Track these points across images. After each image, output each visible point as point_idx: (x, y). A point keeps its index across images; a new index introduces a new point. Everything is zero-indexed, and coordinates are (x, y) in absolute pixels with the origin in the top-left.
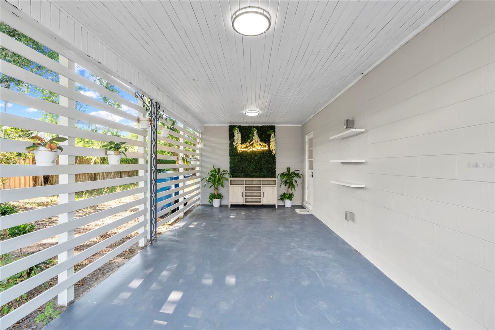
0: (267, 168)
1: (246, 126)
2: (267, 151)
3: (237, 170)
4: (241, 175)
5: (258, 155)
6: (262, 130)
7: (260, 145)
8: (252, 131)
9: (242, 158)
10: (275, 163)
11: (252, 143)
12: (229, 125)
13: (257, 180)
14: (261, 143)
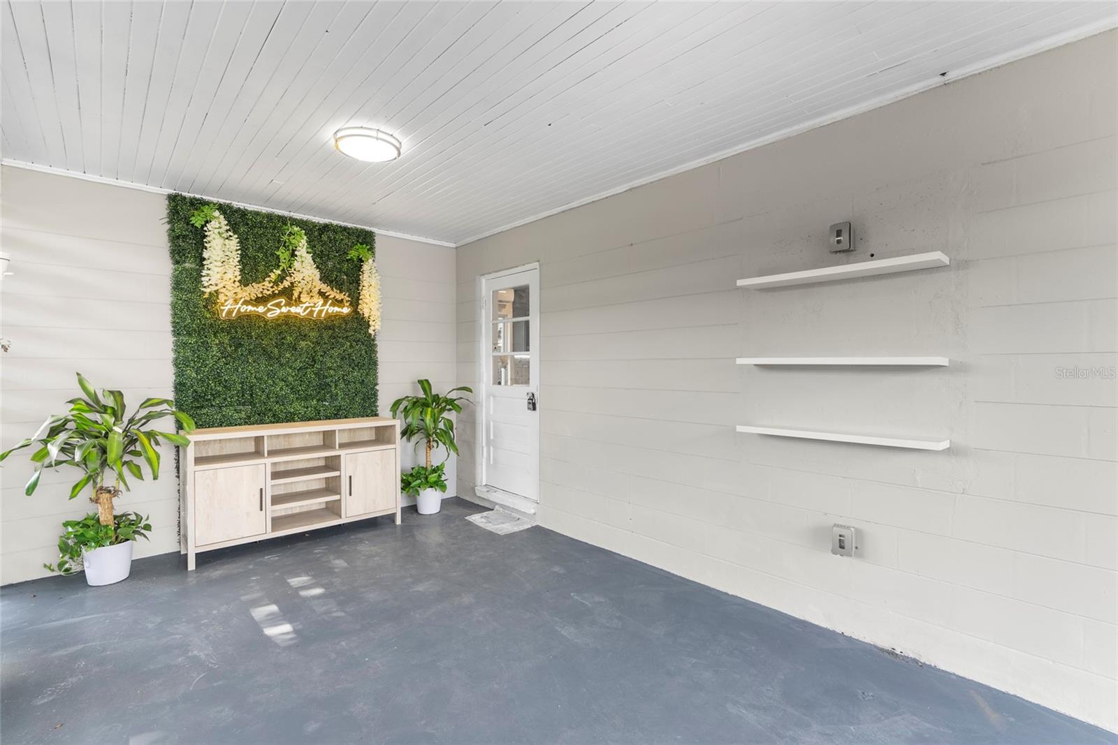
0: (347, 383)
1: (257, 214)
2: (344, 319)
3: (218, 394)
4: (236, 416)
5: (312, 334)
6: (324, 238)
7: (321, 294)
8: (285, 238)
9: (240, 345)
10: (375, 363)
11: (286, 284)
12: (172, 192)
13: (310, 433)
14: (325, 288)
